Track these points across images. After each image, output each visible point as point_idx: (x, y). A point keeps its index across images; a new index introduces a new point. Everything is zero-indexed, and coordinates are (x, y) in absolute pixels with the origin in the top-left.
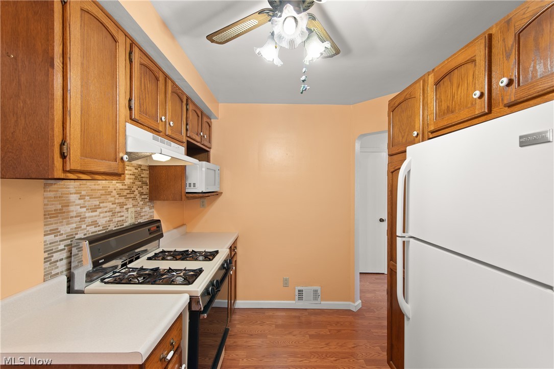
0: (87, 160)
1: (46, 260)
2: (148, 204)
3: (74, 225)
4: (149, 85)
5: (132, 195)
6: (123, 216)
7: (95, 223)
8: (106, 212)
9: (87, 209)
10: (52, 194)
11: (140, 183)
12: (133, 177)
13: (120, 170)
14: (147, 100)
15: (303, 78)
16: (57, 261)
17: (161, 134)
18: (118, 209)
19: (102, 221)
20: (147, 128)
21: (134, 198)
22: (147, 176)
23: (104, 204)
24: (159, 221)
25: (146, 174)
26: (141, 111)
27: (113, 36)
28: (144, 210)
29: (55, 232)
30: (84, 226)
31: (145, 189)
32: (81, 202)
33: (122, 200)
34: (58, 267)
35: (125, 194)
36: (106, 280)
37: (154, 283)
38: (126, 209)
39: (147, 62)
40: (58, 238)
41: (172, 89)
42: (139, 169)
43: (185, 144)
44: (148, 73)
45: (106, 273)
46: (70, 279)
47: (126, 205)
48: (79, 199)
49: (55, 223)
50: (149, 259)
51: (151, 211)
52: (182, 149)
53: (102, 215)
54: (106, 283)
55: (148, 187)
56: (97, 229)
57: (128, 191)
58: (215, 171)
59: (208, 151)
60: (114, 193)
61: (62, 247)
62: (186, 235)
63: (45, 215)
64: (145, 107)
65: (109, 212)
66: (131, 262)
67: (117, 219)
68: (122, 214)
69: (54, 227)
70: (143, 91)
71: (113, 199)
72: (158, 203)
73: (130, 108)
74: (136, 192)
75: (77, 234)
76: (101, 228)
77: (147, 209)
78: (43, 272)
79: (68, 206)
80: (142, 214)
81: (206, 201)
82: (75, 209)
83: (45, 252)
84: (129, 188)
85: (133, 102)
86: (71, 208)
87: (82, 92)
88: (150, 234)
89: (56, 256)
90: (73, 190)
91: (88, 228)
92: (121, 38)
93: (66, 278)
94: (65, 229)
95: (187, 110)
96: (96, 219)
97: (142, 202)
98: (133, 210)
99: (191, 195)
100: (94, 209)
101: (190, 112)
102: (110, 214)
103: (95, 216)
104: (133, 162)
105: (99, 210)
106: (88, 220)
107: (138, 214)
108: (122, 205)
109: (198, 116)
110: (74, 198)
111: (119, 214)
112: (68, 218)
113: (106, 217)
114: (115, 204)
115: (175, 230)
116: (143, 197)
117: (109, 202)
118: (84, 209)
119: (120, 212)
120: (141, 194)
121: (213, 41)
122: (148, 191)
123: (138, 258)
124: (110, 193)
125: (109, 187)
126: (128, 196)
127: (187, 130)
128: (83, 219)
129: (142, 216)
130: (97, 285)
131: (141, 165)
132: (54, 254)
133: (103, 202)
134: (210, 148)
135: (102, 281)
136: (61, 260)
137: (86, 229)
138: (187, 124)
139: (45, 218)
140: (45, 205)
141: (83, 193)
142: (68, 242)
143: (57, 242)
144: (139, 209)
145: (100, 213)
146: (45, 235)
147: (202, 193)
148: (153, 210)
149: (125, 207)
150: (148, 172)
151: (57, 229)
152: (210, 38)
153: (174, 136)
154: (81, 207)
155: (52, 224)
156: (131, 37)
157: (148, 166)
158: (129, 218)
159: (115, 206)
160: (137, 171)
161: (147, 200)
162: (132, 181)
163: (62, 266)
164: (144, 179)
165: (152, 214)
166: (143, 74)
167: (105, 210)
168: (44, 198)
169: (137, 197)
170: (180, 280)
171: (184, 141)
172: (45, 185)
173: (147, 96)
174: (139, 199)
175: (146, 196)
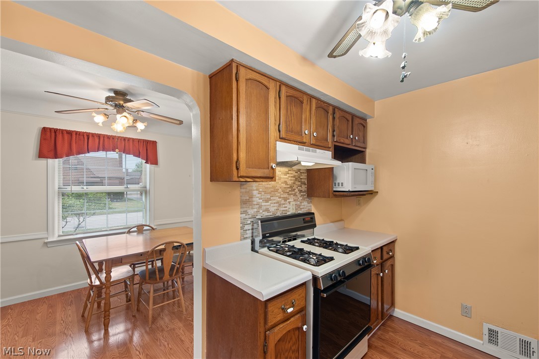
0: (249, 169)
1: (242, 228)
2: (306, 199)
3: (256, 210)
4: (294, 110)
5: (293, 192)
6: (286, 207)
7: (267, 210)
8: (275, 203)
9: (263, 201)
10: (243, 190)
11: (300, 183)
12: (294, 179)
13: (271, 174)
14: (293, 121)
15: (402, 65)
16: (247, 230)
17: (306, 144)
18: (283, 202)
19: (272, 209)
20: (293, 142)
21: (295, 195)
22: (306, 177)
23: (274, 198)
24: (313, 214)
25: (304, 176)
26: (287, 131)
27: (266, 86)
28: (303, 204)
29: (245, 212)
30: (261, 211)
31: (304, 188)
32: (259, 195)
33: (286, 195)
34: (247, 234)
35: (288, 191)
36: (270, 249)
37: (295, 258)
38: (289, 202)
39: (292, 92)
40: (247, 217)
41: (316, 105)
42: (299, 173)
43: (332, 149)
44: (293, 101)
45: (272, 244)
46: (253, 242)
47: (289, 199)
48: (258, 194)
49: (246, 207)
50: (302, 242)
51: (309, 205)
52: (329, 154)
53: (272, 205)
54: (270, 250)
55: (306, 186)
56: (269, 214)
57: (290, 189)
58: (367, 170)
59: (363, 152)
60: (280, 190)
61: (249, 222)
62: (344, 230)
63: (241, 202)
64: (291, 127)
65: (277, 203)
66: (289, 241)
67: (282, 209)
68: (286, 205)
69: (245, 209)
70: (289, 115)
71: (279, 194)
72: (315, 199)
73: (279, 131)
74: (297, 190)
75: (257, 215)
76: (271, 214)
77: (305, 203)
78: (240, 234)
79: (252, 198)
80: (301, 207)
81: (362, 199)
82: (256, 200)
83: (241, 223)
84: (291, 187)
85: (281, 126)
86: (254, 199)
87: (246, 129)
88: (305, 223)
89: (247, 227)
90: (255, 188)
91: (264, 213)
92: (271, 85)
93: (250, 241)
94: (251, 212)
95: (334, 118)
96: (268, 207)
97: (301, 198)
98: (294, 203)
99: (337, 193)
100: (267, 201)
101: (337, 120)
102: (278, 204)
103: (268, 205)
104: (293, 168)
105: (270, 202)
106: (265, 208)
107: (298, 207)
108: (285, 199)
109: (348, 121)
110: (255, 193)
111: (284, 206)
112: (252, 205)
113: (275, 207)
114: (281, 198)
115: (332, 224)
116: (302, 194)
117: (277, 196)
118: (261, 200)
119: (284, 204)
120: (301, 191)
121: (335, 57)
122: (306, 189)
123: (295, 239)
124: (277, 190)
125: (276, 186)
126: (290, 193)
127: (334, 136)
128: (260, 207)
129: (302, 209)
130: (265, 250)
131: (300, 169)
132: (245, 226)
133: (273, 197)
134: (365, 148)
135: (269, 248)
136: (249, 230)
137: (262, 213)
138: (334, 131)
139: (241, 204)
140: (241, 196)
141: (261, 190)
142: (252, 220)
143: (246, 219)
144: (299, 203)
145: (271, 203)
146: (241, 214)
147: (349, 191)
148: (311, 205)
149: (288, 201)
150: (306, 174)
151: (247, 211)
152: (331, 55)
153: (318, 144)
154: (259, 199)
155: (244, 208)
156: (280, 80)
157: (306, 170)
158: (291, 208)
159: (281, 199)
160: (297, 174)
161: (306, 196)
162: (293, 182)
163: (249, 234)
164: (303, 180)
165: (310, 208)
166: (289, 104)
167: (274, 201)
168: (240, 192)
169: (297, 194)
170: (313, 261)
171: (330, 146)
172: (241, 185)
173: (293, 118)
174: (299, 196)
175: (305, 194)
